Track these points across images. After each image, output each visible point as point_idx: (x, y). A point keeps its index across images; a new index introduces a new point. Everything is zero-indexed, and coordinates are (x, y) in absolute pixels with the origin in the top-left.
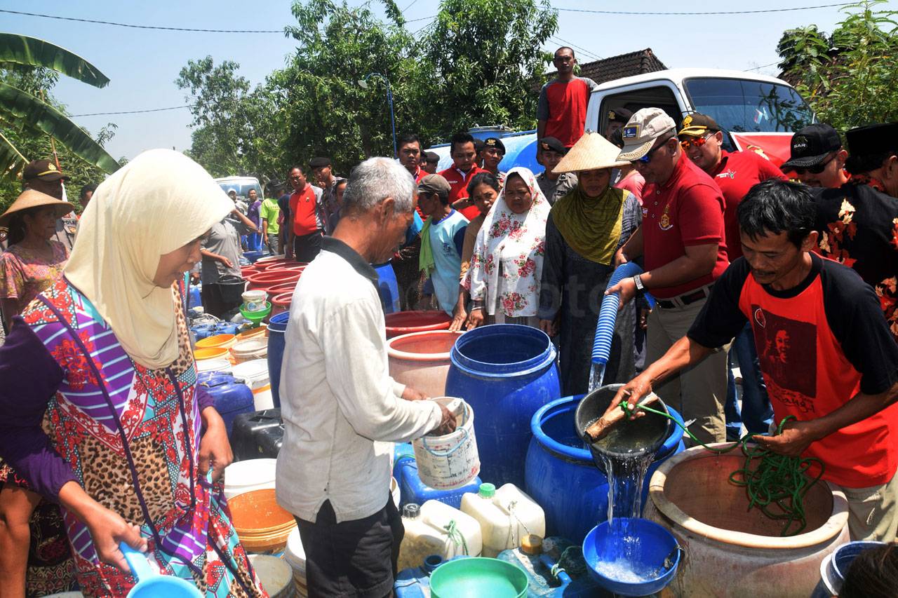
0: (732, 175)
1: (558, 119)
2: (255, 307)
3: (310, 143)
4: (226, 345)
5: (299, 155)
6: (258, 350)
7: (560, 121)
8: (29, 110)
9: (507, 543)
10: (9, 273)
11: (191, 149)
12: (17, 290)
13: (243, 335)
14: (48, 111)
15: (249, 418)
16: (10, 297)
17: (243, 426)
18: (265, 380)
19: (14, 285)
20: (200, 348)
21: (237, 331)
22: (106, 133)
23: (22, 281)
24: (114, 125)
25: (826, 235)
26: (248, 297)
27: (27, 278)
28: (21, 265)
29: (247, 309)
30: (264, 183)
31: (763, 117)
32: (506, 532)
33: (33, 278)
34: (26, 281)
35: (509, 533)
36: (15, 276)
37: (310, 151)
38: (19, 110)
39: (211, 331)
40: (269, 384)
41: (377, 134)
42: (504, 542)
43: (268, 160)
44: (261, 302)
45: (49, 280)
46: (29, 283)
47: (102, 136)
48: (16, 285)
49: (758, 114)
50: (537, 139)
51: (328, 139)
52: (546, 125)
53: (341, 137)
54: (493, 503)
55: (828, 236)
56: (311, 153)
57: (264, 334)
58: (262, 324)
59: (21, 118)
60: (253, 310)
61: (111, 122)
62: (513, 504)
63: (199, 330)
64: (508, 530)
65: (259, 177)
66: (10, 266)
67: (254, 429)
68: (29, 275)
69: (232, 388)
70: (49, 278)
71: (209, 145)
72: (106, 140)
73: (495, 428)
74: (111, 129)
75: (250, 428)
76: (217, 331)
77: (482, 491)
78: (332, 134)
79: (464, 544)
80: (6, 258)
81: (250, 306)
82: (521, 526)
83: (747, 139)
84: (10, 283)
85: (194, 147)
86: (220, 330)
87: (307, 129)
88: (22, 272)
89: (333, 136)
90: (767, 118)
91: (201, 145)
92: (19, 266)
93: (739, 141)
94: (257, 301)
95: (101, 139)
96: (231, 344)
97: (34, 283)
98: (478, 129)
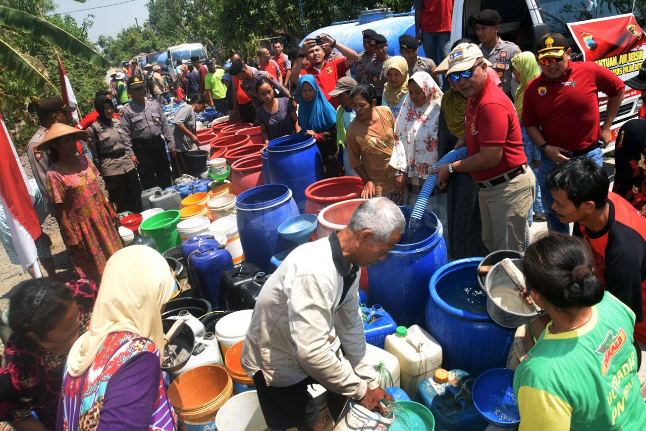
0: (573, 84)
1: (431, 10)
2: (219, 171)
3: (239, 16)
4: (202, 203)
5: (232, 26)
6: (226, 206)
7: (432, 11)
8: (34, 27)
9: (419, 371)
10: (54, 186)
11: (148, 18)
12: (61, 196)
13: (214, 192)
14: (47, 26)
15: (231, 276)
16: (57, 202)
17: (229, 281)
18: (235, 232)
19: (59, 194)
20: (185, 206)
21: (209, 189)
22: (87, 22)
23: (64, 189)
24: (92, 16)
25: (643, 156)
26: (214, 165)
27: (67, 188)
28: (61, 178)
29: (214, 173)
30: (206, 43)
31: (594, 5)
32: (418, 365)
33: (71, 187)
34: (67, 189)
35: (420, 365)
36: (58, 187)
37: (239, 22)
38: (27, 28)
39: (190, 190)
40: (238, 234)
41: (289, 6)
42: (418, 370)
43: (209, 32)
44: (223, 167)
45: (81, 186)
46: (68, 190)
47: (85, 25)
48: (60, 193)
49: (590, 3)
50: (414, 23)
51: (251, 12)
52: (422, 15)
53: (261, 10)
54: (407, 341)
55: (645, 158)
56: (240, 25)
57: (228, 191)
58: (225, 181)
59: (28, 34)
60: (218, 173)
61: (90, 14)
62: (422, 345)
63: (181, 189)
64: (419, 363)
65: (204, 44)
66: (54, 181)
67: (236, 284)
68: (68, 185)
69: (217, 254)
70: (81, 185)
71: (161, 15)
72: (88, 28)
73: (403, 286)
74: (90, 18)
75: (233, 283)
76: (195, 190)
77: (398, 333)
78: (255, 8)
79: (390, 377)
80: (51, 175)
81: (216, 170)
82: (427, 360)
83: (580, 27)
84: (55, 193)
85: (151, 17)
86: (197, 188)
87: (235, 6)
88: (63, 183)
89: (256, 10)
90: (596, 6)
91: (155, 15)
92: (60, 180)
93: (574, 31)
94: (221, 167)
95: (84, 27)
96: (205, 201)
97: (72, 190)
98: (368, 12)
